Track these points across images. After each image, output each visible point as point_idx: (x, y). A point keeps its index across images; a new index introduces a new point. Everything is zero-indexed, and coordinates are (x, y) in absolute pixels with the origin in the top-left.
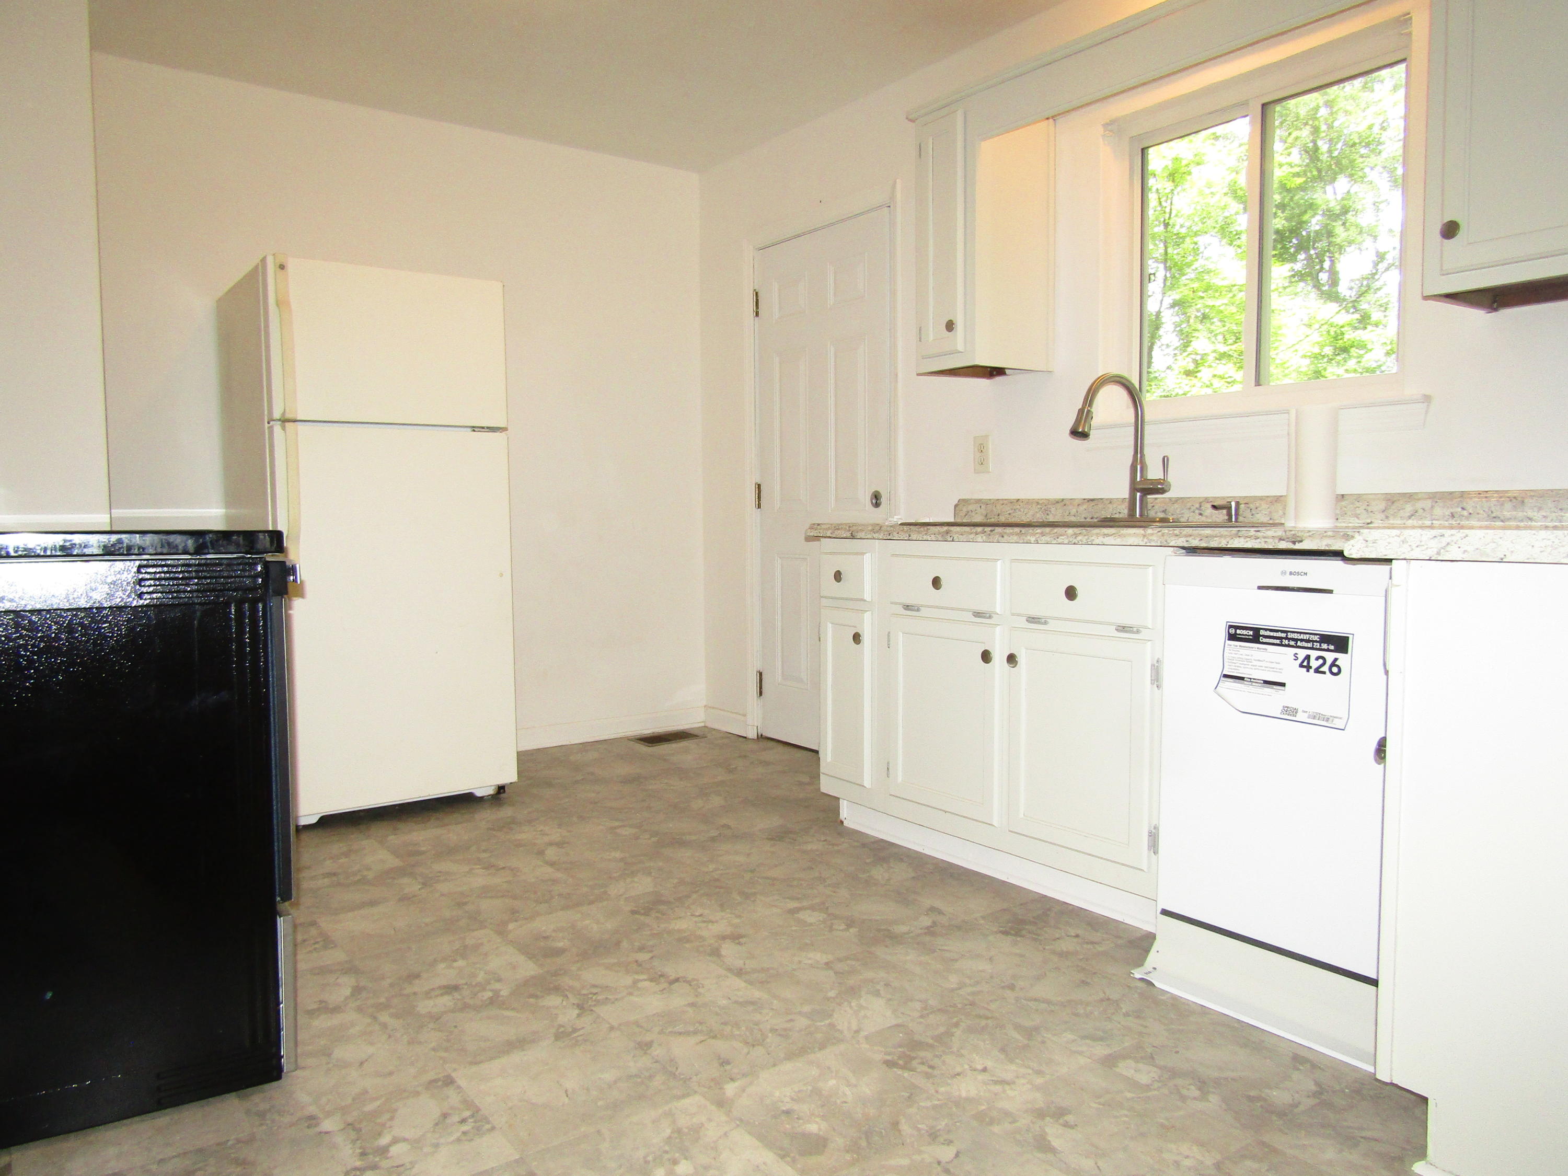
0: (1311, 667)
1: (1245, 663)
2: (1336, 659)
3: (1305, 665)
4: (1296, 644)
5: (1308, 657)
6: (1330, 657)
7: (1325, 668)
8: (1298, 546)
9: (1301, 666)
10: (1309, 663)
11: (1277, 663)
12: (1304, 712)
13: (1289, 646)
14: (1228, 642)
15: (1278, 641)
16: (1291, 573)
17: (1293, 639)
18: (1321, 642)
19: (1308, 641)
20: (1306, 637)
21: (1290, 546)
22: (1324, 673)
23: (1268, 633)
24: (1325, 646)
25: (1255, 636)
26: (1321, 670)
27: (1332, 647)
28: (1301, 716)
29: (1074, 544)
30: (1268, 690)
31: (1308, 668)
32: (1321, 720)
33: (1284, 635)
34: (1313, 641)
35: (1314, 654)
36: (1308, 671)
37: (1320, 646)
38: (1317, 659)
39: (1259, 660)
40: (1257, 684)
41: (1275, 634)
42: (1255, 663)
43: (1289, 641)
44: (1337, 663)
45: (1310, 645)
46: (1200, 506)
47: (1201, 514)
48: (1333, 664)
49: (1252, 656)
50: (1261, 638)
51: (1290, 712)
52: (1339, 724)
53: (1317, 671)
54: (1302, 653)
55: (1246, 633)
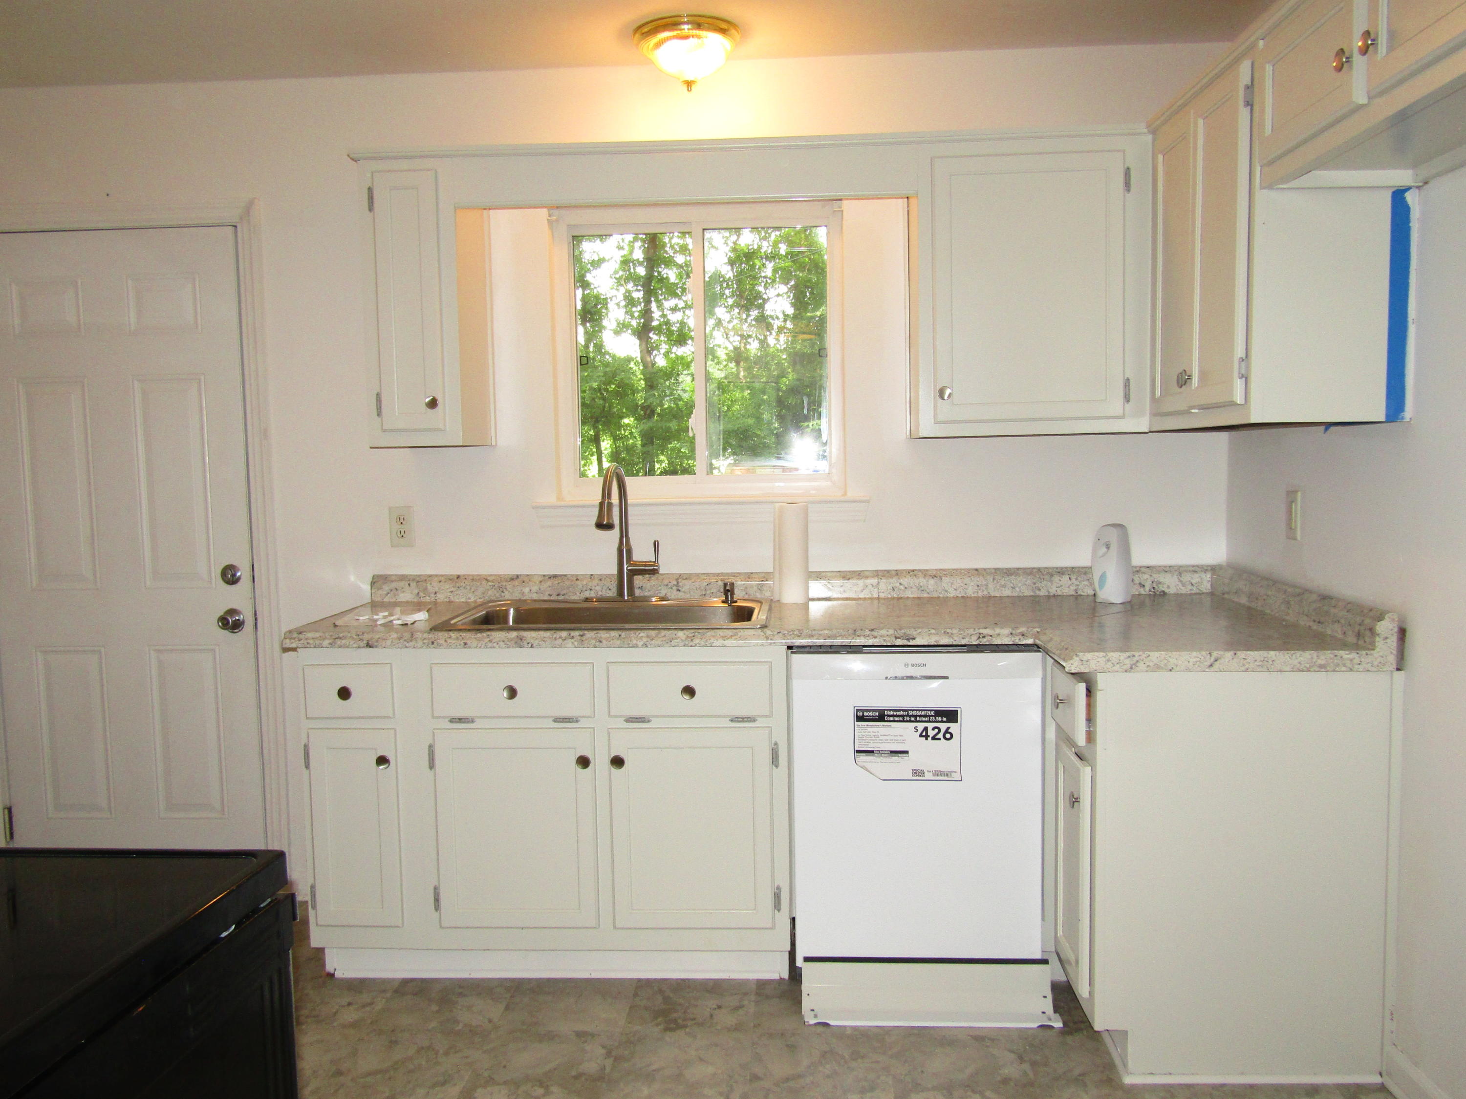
0: (929, 736)
1: (874, 739)
2: (949, 728)
3: (924, 735)
4: (916, 719)
5: (926, 729)
6: (943, 726)
7: (940, 736)
8: (912, 643)
9: (921, 736)
10: (927, 733)
11: (900, 736)
12: (928, 771)
13: (910, 721)
14: (857, 723)
15: (901, 719)
16: (912, 665)
17: (913, 716)
18: (935, 716)
19: (925, 716)
20: (924, 713)
21: (906, 643)
22: (939, 739)
23: (892, 713)
24: (939, 719)
25: (881, 716)
26: (937, 737)
27: (945, 719)
28: (928, 776)
29: (691, 646)
30: (895, 758)
31: (927, 737)
32: (943, 775)
33: (905, 713)
34: (930, 716)
35: (930, 726)
36: (927, 739)
37: (935, 719)
38: (933, 729)
39: (885, 735)
40: (885, 755)
41: (898, 713)
42: (881, 738)
43: (910, 718)
44: (949, 731)
45: (927, 719)
46: (678, 583)
47: (678, 590)
48: (947, 731)
49: (878, 732)
50: (886, 717)
51: (918, 773)
52: (956, 776)
53: (934, 738)
54: (921, 726)
55: (871, 714)
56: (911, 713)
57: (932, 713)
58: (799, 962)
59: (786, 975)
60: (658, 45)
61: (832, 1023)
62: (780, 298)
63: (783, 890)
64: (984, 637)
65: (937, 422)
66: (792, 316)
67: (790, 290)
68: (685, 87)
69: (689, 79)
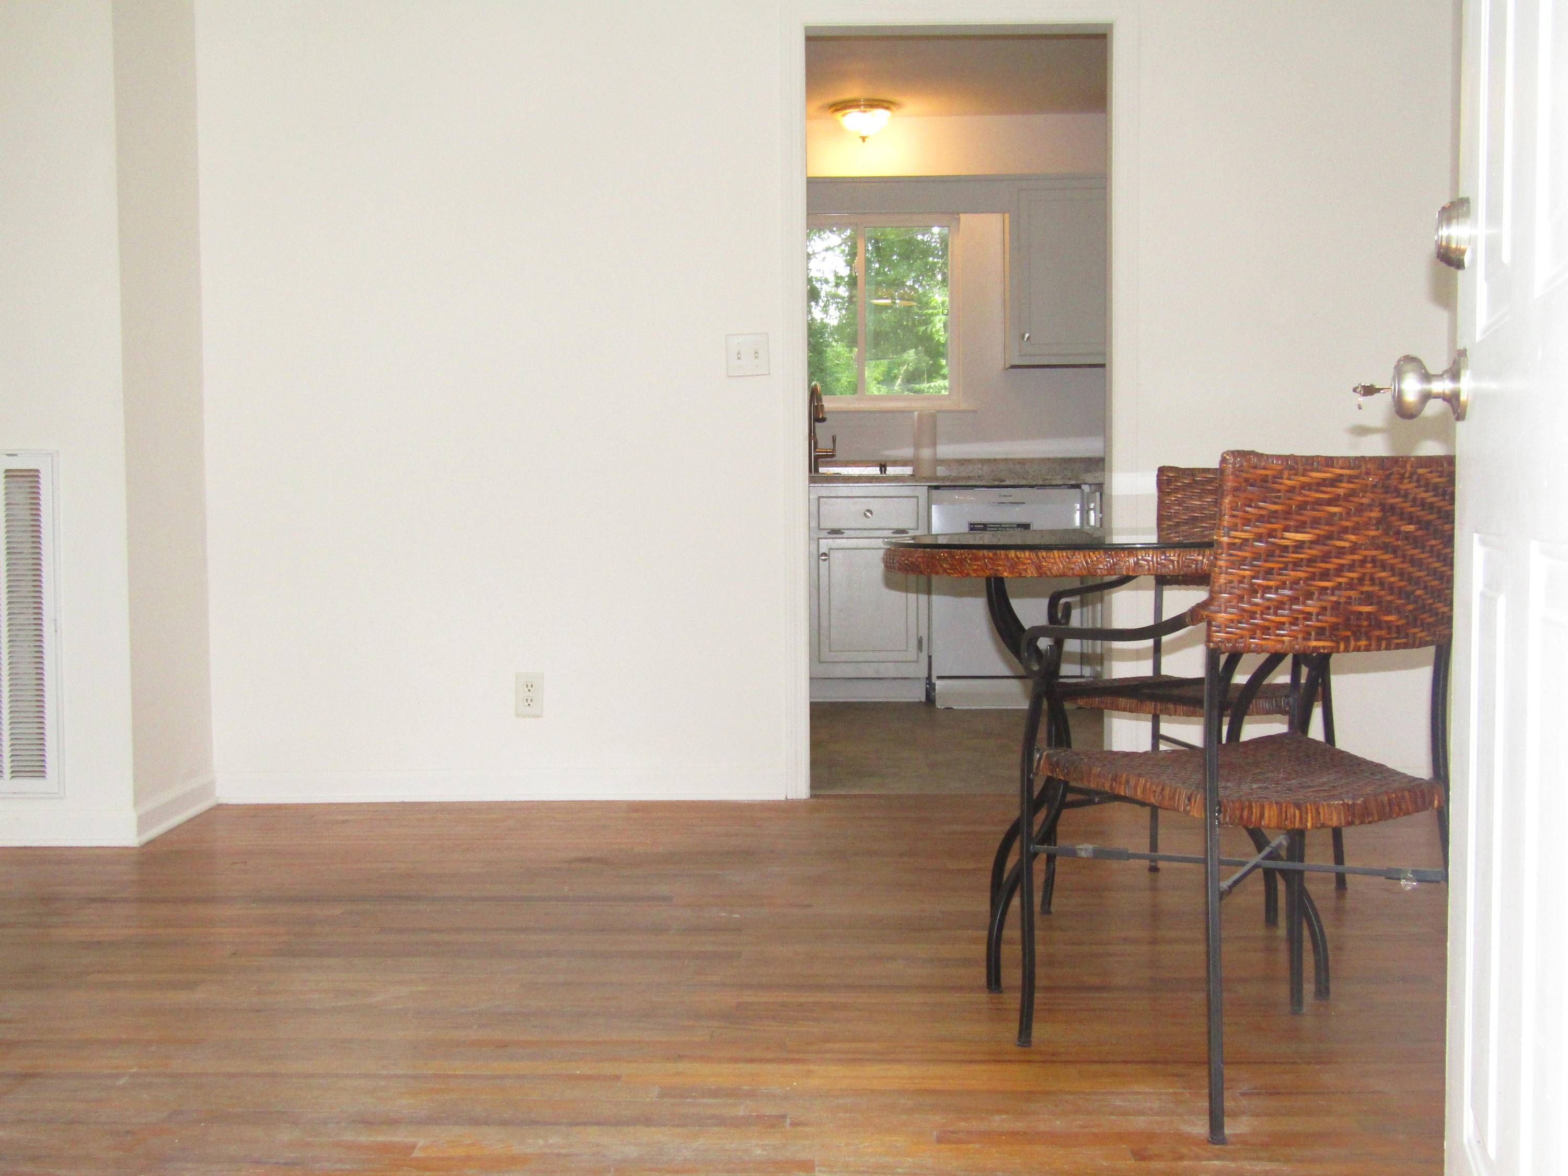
8: (1003, 484)
16: (1004, 496)
21: (1000, 483)
25: (985, 527)
55: (980, 526)
56: (1002, 526)
57: (1015, 526)
58: (934, 680)
59: (923, 699)
60: (844, 115)
61: (955, 707)
62: (830, 252)
63: (924, 638)
64: (1047, 480)
65: (1020, 356)
66: (846, 279)
67: (844, 242)
68: (861, 140)
69: (864, 136)
